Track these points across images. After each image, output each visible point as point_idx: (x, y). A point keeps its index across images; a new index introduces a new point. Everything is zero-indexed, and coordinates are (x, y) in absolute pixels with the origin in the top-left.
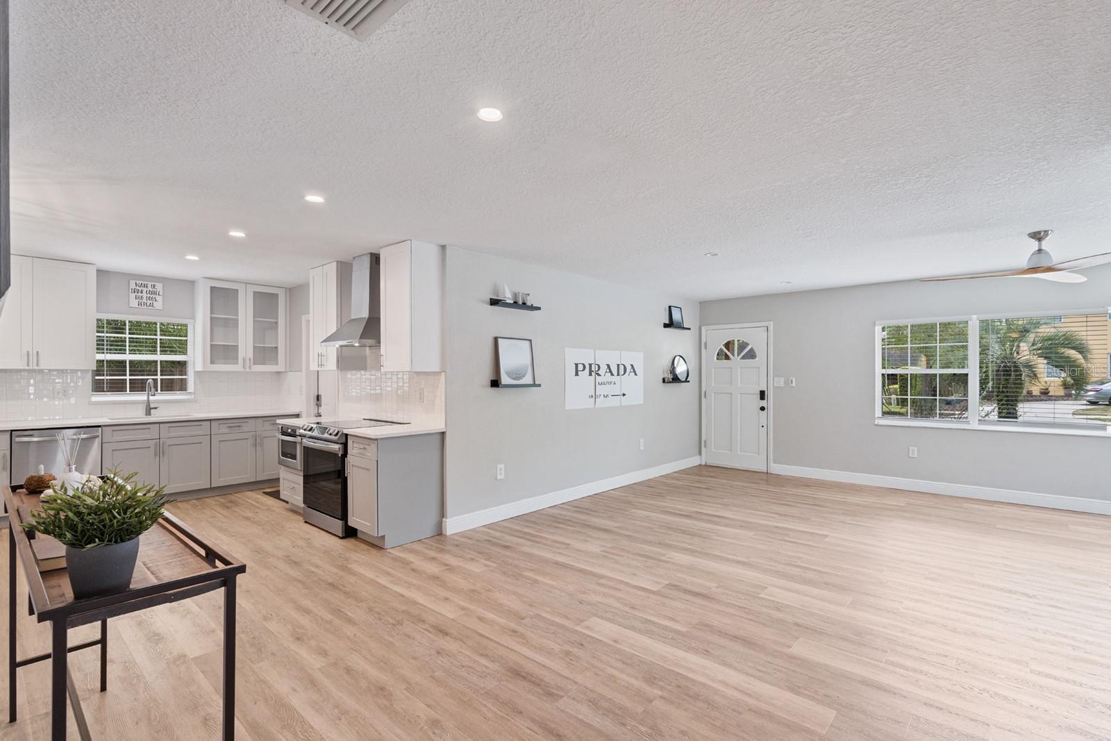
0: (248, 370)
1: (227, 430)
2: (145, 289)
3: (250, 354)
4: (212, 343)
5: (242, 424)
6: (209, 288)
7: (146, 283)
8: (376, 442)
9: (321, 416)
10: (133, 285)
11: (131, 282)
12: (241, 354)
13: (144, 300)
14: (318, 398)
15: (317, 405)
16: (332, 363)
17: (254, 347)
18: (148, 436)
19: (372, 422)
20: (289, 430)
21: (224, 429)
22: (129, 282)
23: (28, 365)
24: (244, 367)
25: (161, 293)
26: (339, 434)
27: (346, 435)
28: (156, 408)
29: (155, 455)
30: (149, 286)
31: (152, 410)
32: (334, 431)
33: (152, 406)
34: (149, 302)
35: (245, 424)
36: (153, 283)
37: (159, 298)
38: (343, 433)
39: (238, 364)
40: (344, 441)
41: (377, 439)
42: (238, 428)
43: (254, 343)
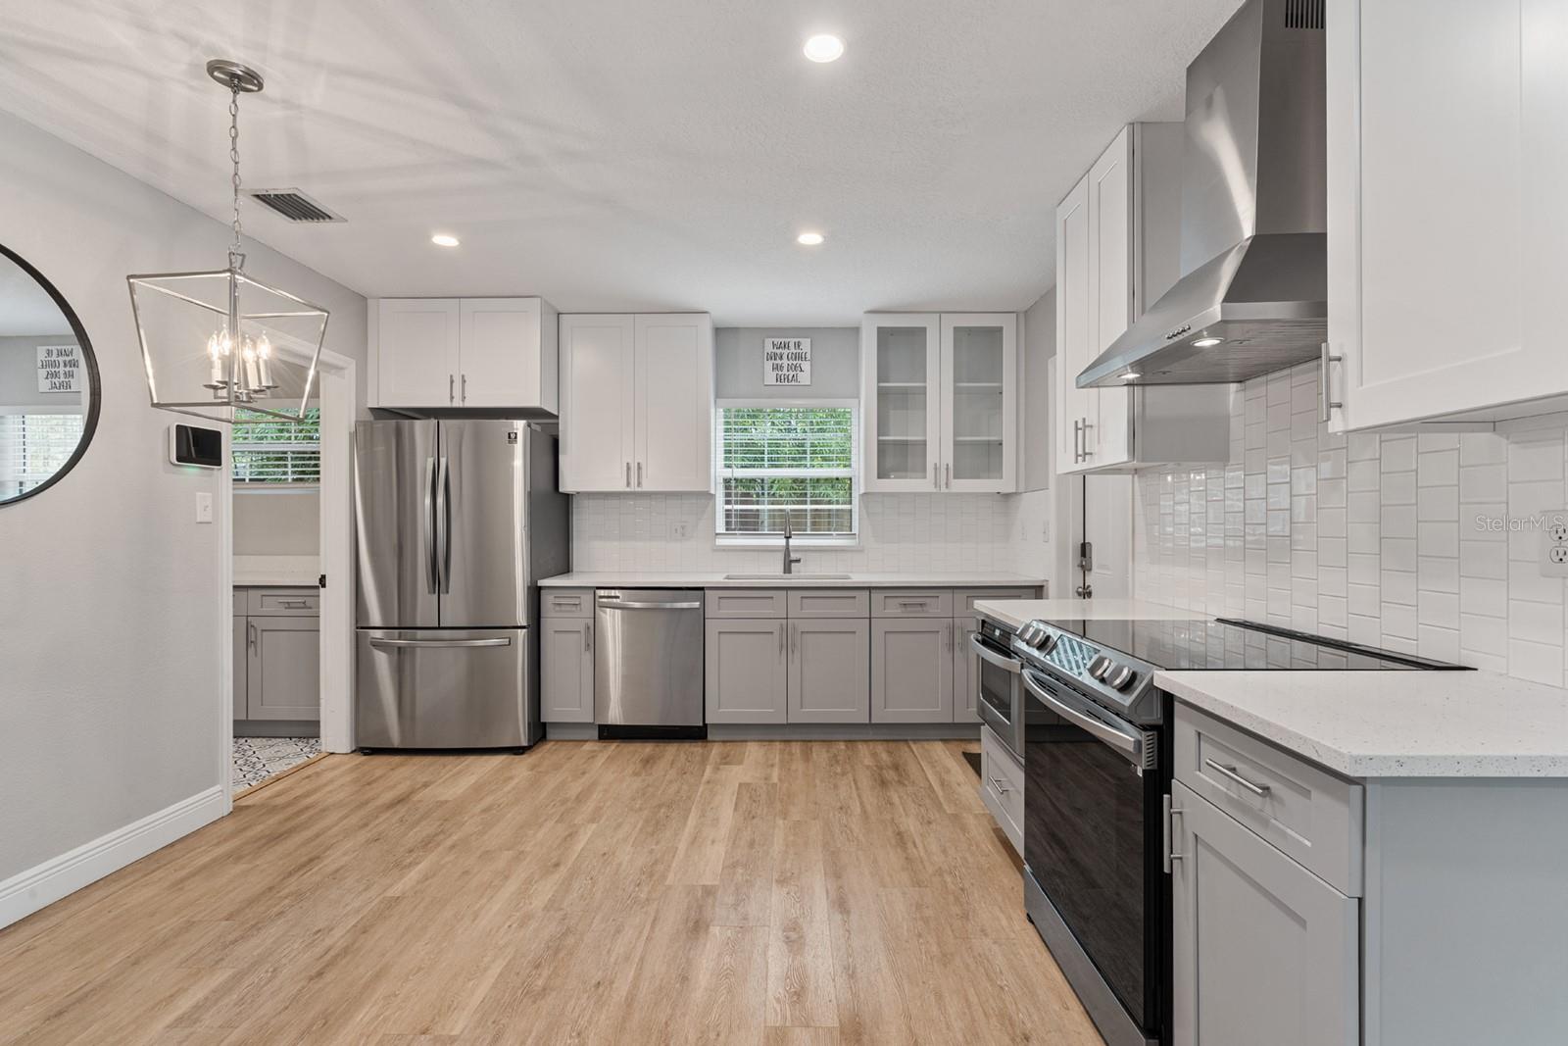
0: (944, 489)
1: (898, 612)
2: (786, 351)
3: (948, 458)
4: (881, 438)
5: (928, 601)
6: (876, 330)
7: (787, 340)
8: (1357, 789)
9: (1089, 594)
10: (769, 348)
11: (767, 340)
12: (931, 458)
13: (785, 371)
14: (1084, 550)
15: (1082, 566)
16: (1113, 448)
17: (956, 444)
18: (769, 612)
19: (1249, 632)
20: (997, 632)
21: (893, 608)
22: (764, 341)
23: (628, 484)
24: (936, 484)
25: (808, 356)
26: (1139, 687)
27: (1168, 699)
28: (798, 561)
29: (781, 647)
30: (792, 345)
31: (793, 564)
32: (1118, 672)
33: (793, 556)
34: (791, 373)
35: (933, 600)
36: (797, 340)
37: (806, 366)
38: (1151, 688)
39: (925, 477)
40: (1156, 717)
41: (1360, 782)
42: (920, 609)
43: (955, 435)
